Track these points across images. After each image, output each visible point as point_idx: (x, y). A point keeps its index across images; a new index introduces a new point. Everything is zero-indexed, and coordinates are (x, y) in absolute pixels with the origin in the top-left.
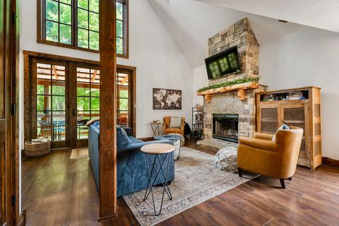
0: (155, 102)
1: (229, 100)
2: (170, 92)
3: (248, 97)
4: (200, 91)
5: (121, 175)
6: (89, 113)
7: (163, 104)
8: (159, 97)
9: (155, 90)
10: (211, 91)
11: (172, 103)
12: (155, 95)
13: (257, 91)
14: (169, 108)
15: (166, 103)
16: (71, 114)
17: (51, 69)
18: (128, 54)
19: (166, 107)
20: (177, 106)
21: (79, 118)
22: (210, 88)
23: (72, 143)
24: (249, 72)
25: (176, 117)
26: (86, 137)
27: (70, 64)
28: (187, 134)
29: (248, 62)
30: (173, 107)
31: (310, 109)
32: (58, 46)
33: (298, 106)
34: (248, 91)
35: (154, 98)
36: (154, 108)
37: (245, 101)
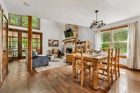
0: (49, 44)
1: (70, 44)
2: (55, 41)
3: (74, 43)
4: (63, 41)
5: (33, 62)
6: (26, 48)
7: (52, 45)
8: (51, 42)
9: (49, 40)
10: (65, 41)
11: (55, 44)
12: (49, 42)
13: (76, 41)
14: (54, 46)
15: (53, 45)
16: (20, 48)
17: (13, 34)
18: (40, 28)
19: (53, 46)
20: (57, 45)
21: (23, 49)
22: (65, 40)
23: (20, 57)
24: (75, 36)
25: (56, 49)
26: (25, 55)
27: (20, 31)
28: (60, 54)
29: (74, 33)
30: (55, 46)
31: (86, 47)
32: (15, 26)
33: (84, 46)
34: (74, 41)
35: (49, 43)
36: (49, 46)
37: (73, 44)
